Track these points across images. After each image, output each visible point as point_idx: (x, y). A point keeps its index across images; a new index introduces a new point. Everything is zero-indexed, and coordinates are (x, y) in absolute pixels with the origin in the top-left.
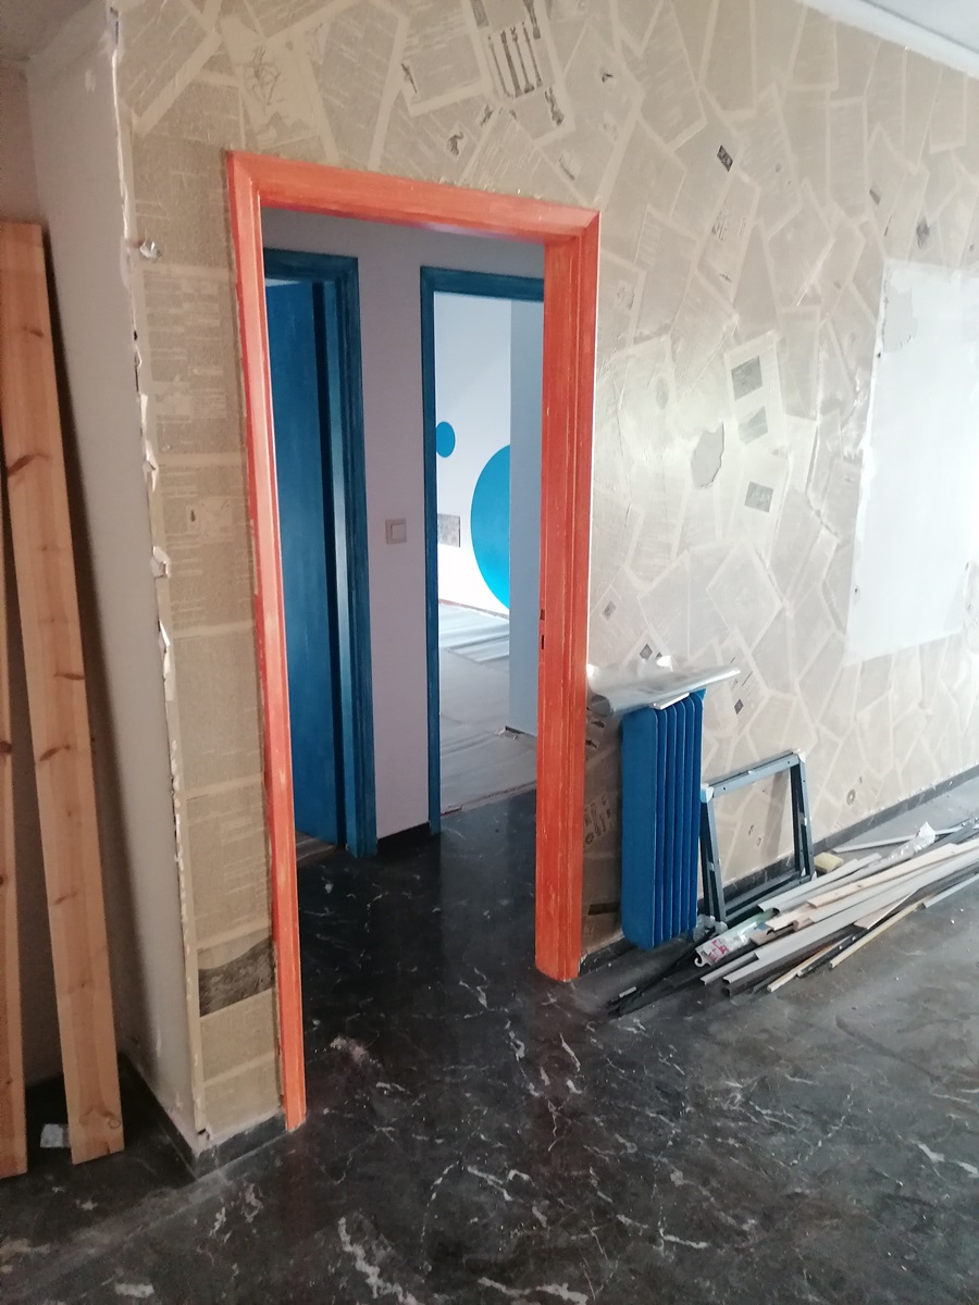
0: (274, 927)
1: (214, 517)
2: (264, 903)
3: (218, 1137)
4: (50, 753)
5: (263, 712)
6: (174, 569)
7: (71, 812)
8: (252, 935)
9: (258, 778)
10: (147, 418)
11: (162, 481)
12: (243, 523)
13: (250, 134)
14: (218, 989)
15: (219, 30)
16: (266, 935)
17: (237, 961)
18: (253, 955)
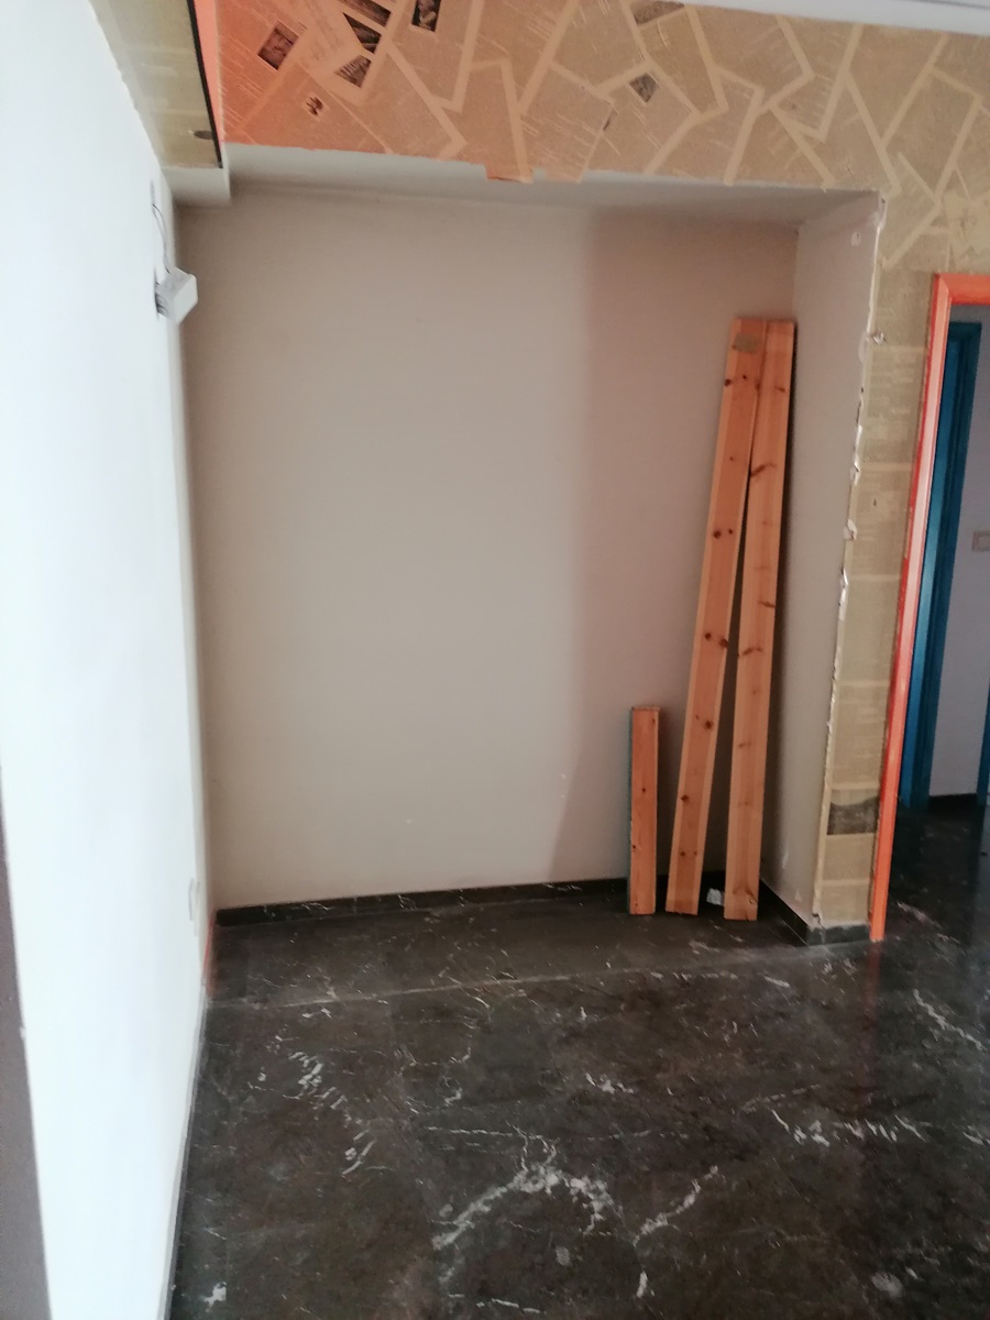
0: (882, 790)
1: (886, 505)
2: (877, 772)
3: (827, 923)
4: (748, 652)
5: (897, 638)
6: (859, 535)
7: (755, 692)
8: (867, 791)
9: (886, 684)
10: (861, 442)
11: (860, 481)
12: (905, 510)
13: (952, 262)
14: (840, 820)
15: (943, 201)
16: (875, 794)
17: (856, 806)
18: (865, 806)
